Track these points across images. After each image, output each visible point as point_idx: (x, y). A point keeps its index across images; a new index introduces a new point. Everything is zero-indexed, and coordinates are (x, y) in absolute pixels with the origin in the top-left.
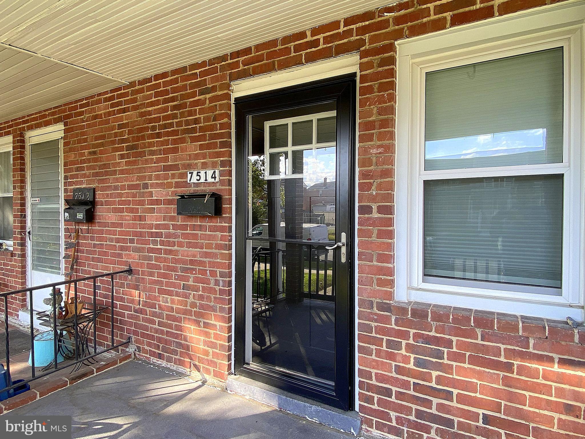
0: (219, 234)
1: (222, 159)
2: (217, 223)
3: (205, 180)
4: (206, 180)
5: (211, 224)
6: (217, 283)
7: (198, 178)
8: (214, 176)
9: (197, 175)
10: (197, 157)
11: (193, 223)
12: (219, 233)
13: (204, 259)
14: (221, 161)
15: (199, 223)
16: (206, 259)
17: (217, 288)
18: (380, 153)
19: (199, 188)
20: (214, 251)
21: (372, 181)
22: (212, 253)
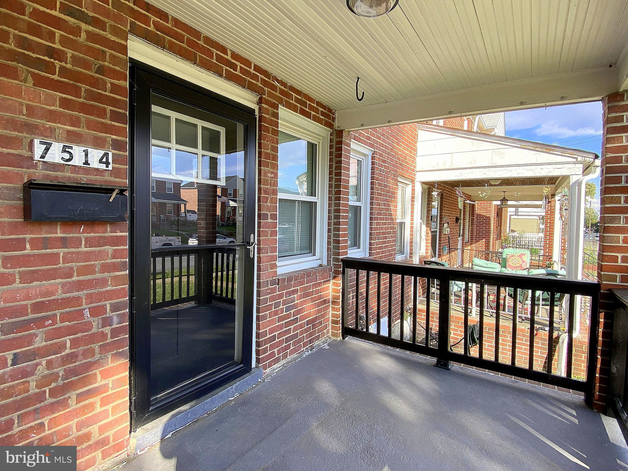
0: (109, 249)
1: (114, 137)
2: (106, 232)
3: (84, 164)
4: (86, 163)
5: (92, 234)
6: (107, 322)
7: (67, 156)
8: (104, 160)
9: (64, 151)
10: (52, 116)
11: (44, 236)
12: (109, 247)
13: (76, 294)
14: (113, 140)
15: (59, 235)
16: (80, 293)
17: (107, 330)
18: (272, 177)
19: (59, 173)
20: (98, 276)
21: (268, 196)
22: (95, 279)
